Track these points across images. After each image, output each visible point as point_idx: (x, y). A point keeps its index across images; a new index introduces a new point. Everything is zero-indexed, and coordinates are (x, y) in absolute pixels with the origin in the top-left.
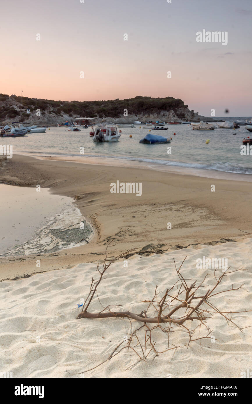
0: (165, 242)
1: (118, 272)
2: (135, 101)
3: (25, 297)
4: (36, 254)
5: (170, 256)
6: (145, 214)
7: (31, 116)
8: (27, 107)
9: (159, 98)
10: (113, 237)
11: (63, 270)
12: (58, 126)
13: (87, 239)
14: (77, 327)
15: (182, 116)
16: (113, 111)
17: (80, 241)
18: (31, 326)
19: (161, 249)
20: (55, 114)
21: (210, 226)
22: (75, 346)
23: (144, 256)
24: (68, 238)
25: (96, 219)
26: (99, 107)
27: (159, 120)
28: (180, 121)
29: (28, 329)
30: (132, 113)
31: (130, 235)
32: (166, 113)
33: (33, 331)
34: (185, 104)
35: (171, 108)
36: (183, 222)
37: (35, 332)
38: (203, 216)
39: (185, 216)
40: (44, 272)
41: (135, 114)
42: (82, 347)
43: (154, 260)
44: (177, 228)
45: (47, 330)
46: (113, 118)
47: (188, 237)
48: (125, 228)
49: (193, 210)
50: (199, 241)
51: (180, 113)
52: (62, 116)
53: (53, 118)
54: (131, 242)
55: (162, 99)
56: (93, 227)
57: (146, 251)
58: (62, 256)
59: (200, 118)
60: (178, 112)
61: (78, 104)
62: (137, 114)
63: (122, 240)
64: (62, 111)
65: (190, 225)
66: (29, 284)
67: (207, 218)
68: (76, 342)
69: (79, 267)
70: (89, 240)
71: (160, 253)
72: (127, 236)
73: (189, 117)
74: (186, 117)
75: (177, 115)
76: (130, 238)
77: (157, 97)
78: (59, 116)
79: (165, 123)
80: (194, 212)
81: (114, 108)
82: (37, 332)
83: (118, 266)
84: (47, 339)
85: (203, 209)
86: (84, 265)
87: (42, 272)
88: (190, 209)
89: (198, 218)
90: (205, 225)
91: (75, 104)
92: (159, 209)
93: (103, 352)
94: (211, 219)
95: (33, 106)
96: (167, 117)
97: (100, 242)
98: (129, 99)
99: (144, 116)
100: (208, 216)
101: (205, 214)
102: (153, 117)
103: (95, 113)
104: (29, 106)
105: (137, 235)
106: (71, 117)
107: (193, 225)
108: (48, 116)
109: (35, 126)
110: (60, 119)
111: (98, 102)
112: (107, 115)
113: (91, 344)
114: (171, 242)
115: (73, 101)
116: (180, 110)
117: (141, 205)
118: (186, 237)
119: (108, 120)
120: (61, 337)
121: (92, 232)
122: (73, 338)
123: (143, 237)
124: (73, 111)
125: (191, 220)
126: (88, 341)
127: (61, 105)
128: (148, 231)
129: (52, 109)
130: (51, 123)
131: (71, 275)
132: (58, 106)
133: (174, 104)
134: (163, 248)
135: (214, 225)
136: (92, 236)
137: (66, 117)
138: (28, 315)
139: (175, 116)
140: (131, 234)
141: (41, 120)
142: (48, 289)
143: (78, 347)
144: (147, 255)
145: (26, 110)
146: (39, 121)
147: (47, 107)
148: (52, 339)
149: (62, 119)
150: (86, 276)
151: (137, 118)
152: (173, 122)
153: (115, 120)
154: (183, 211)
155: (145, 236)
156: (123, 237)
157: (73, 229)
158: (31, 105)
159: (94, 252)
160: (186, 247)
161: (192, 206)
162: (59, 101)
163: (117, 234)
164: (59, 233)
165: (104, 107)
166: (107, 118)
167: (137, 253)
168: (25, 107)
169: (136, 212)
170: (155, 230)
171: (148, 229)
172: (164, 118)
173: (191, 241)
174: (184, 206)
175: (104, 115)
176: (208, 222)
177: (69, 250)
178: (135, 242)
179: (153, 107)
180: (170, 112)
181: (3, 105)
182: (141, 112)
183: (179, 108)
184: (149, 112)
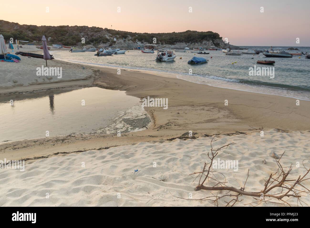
0: (198, 132)
1: (164, 150)
2: (186, 34)
3: (103, 162)
4: (113, 134)
5: (199, 141)
6: (186, 112)
7: (117, 42)
9: (202, 32)
10: (164, 126)
11: (129, 145)
12: (134, 49)
13: (147, 126)
14: (133, 184)
15: (217, 45)
16: (170, 40)
17: (142, 127)
18: (105, 181)
19: (194, 136)
20: (132, 42)
21: (229, 122)
22: (130, 197)
23: (183, 140)
24: (134, 124)
25: (154, 114)
26: (161, 37)
27: (202, 47)
28: (216, 48)
29: (103, 183)
30: (184, 42)
31: (175, 126)
32: (206, 43)
33: (105, 184)
34: (220, 36)
35: (210, 39)
36: (211, 118)
37: (106, 186)
38: (225, 115)
39: (213, 114)
40: (118, 146)
42: (135, 198)
43: (188, 143)
44: (206, 122)
45: (114, 185)
46: (170, 45)
47: (213, 129)
48: (172, 120)
49: (219, 111)
50: (221, 132)
51: (216, 43)
52: (137, 43)
53: (131, 44)
54: (175, 130)
55: (205, 32)
56: (151, 118)
57: (184, 137)
58: (130, 136)
59: (230, 46)
60: (215, 42)
61: (148, 35)
62: (186, 43)
63: (169, 128)
64: (137, 39)
65: (216, 121)
66: (107, 153)
67: (228, 117)
68: (131, 194)
69: (139, 144)
70: (148, 127)
71: (193, 139)
72: (173, 126)
73: (223, 45)
74: (220, 45)
75: (214, 44)
76: (175, 127)
77: (201, 31)
78: (134, 43)
79: (206, 49)
80: (219, 112)
81: (171, 38)
82: (107, 185)
83: (164, 146)
84: (113, 191)
85: (226, 110)
86: (143, 144)
87: (116, 146)
88: (217, 110)
89: (222, 116)
90: (226, 122)
91: (146, 35)
92: (196, 109)
93: (147, 202)
94: (231, 117)
96: (207, 45)
97: (155, 129)
98: (182, 32)
99: (191, 44)
100: (229, 115)
101: (227, 114)
102: (197, 45)
103: (158, 42)
104: (116, 35)
105: (179, 125)
106: (143, 44)
107: (218, 121)
108: (128, 42)
109: (119, 49)
110: (135, 45)
111: (161, 34)
112: (167, 43)
113: (140, 196)
114: (202, 131)
115: (144, 33)
116: (217, 40)
117: (184, 106)
118: (212, 129)
119: (167, 47)
120: (122, 190)
121: (150, 121)
122: (130, 191)
123: (183, 127)
124: (144, 40)
125: (217, 117)
126: (138, 195)
127: (136, 36)
128: (187, 123)
129: (130, 38)
130: (129, 47)
131: (134, 149)
132: (134, 36)
133: (213, 36)
134: (196, 136)
135: (233, 122)
136: (150, 125)
137: (139, 43)
138: (103, 174)
139: (213, 44)
140: (176, 124)
141: (123, 45)
142: (117, 158)
143: (132, 198)
144: (185, 140)
145: (114, 39)
146: (122, 46)
147: (127, 36)
148: (116, 191)
149: (137, 45)
150: (143, 151)
151: (186, 46)
152: (211, 49)
153: (171, 47)
154: (212, 111)
155: (185, 126)
156: (170, 126)
157: (138, 119)
158: (117, 35)
159: (150, 135)
160: (211, 136)
161: (218, 108)
162: (135, 33)
163: (167, 124)
164: (129, 121)
165: (165, 37)
166: (166, 45)
167: (178, 138)
168: (113, 36)
169: (180, 110)
170: (192, 123)
171: (187, 121)
172: (205, 46)
173: (215, 132)
174: (213, 107)
175: (164, 43)
176: (228, 120)
177: (134, 133)
178: (178, 130)
179: (198, 38)
180: (209, 42)
181: (99, 35)
182: (190, 41)
183: (216, 39)
184: (195, 42)
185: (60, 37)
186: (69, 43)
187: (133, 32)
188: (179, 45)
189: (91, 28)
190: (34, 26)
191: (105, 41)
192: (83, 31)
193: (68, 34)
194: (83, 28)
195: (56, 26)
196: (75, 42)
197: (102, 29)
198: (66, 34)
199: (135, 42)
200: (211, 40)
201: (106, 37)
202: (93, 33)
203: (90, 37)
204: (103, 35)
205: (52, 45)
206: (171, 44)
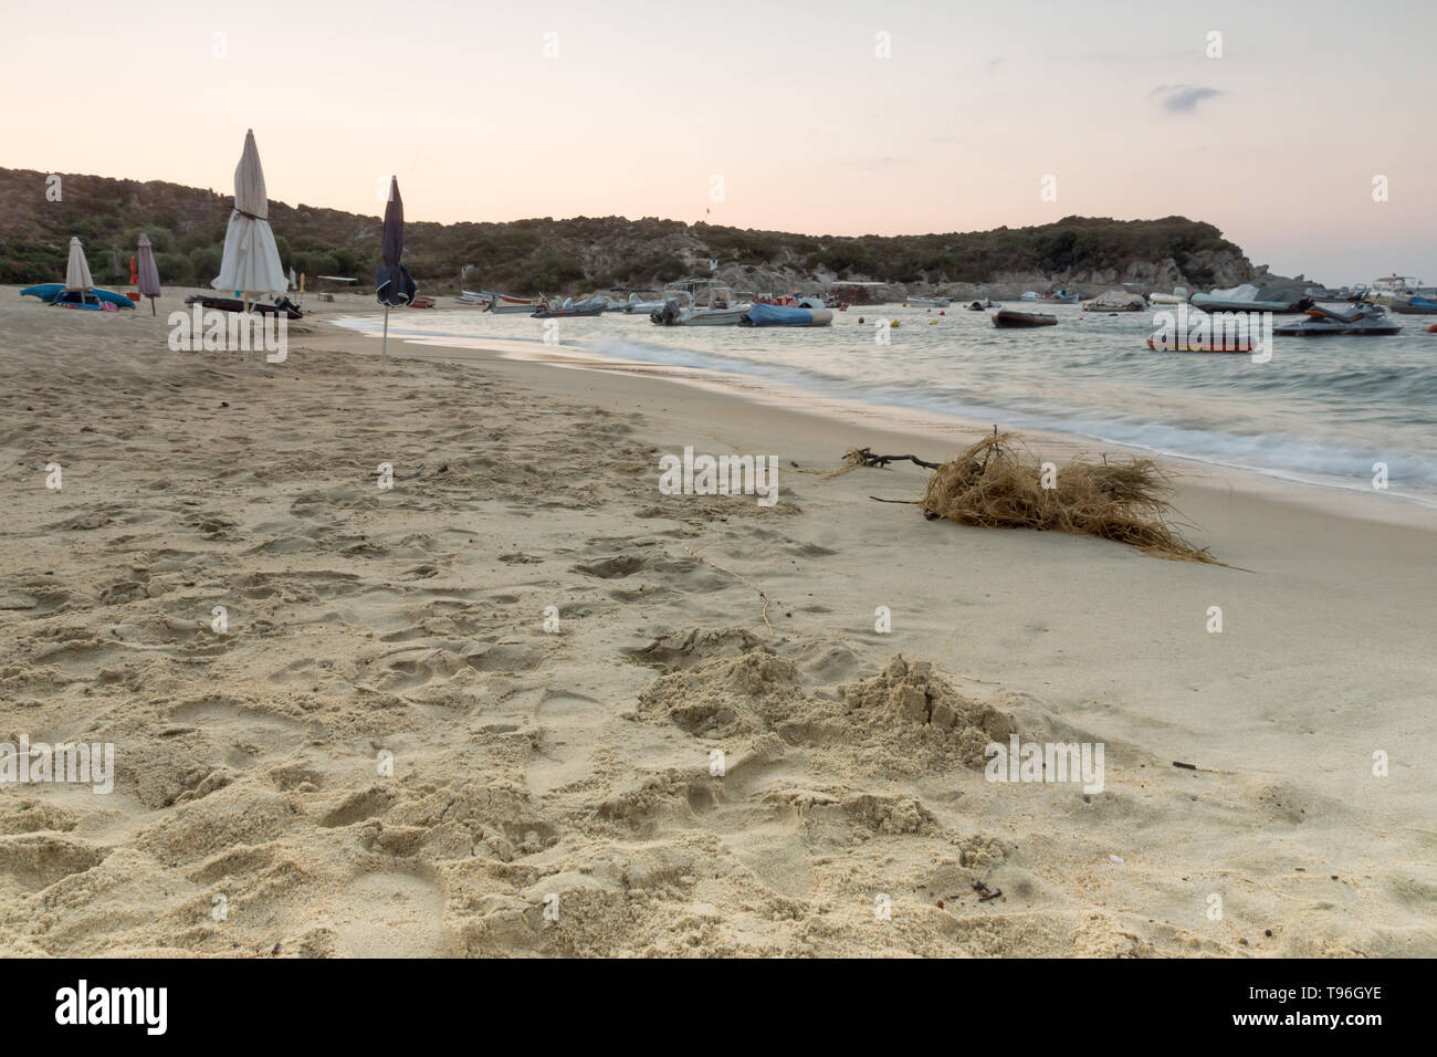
8: (719, 254)
15: (1202, 278)
16: (974, 264)
20: (794, 273)
26: (935, 252)
30: (1036, 268)
32: (1146, 269)
34: (1224, 239)
35: (1169, 253)
41: (1045, 272)
46: (971, 285)
51: (1197, 268)
52: (815, 278)
55: (1149, 222)
60: (1189, 267)
62: (1050, 273)
64: (820, 264)
74: (1216, 280)
75: (1185, 273)
78: (806, 278)
81: (979, 254)
95: (736, 249)
96: (1152, 280)
99: (1074, 279)
102: (1101, 281)
103: (920, 270)
106: (843, 281)
108: (763, 276)
112: (954, 274)
115: (863, 235)
116: (1201, 257)
119: (955, 292)
124: (853, 265)
127: (823, 249)
129: (790, 256)
132: (811, 251)
137: (828, 280)
139: (1180, 277)
145: (708, 263)
147: (778, 252)
149: (813, 286)
151: (1048, 285)
165: (951, 251)
166: (951, 284)
172: (1142, 285)
175: (944, 276)
179: (1105, 251)
180: (1162, 265)
181: (656, 249)
182: (1066, 264)
183: (1196, 251)
184: (1091, 266)
185: (504, 262)
186: (534, 284)
187: (807, 235)
188: (1015, 285)
189: (636, 224)
190: (430, 224)
191: (671, 274)
192: (599, 238)
193: (538, 250)
194: (606, 225)
195: (506, 221)
196: (554, 279)
197: (682, 224)
198: (532, 250)
199: (807, 274)
200: (1171, 256)
201: (681, 257)
202: (633, 243)
203: (619, 259)
204: (670, 250)
205: (462, 295)
206: (972, 282)
